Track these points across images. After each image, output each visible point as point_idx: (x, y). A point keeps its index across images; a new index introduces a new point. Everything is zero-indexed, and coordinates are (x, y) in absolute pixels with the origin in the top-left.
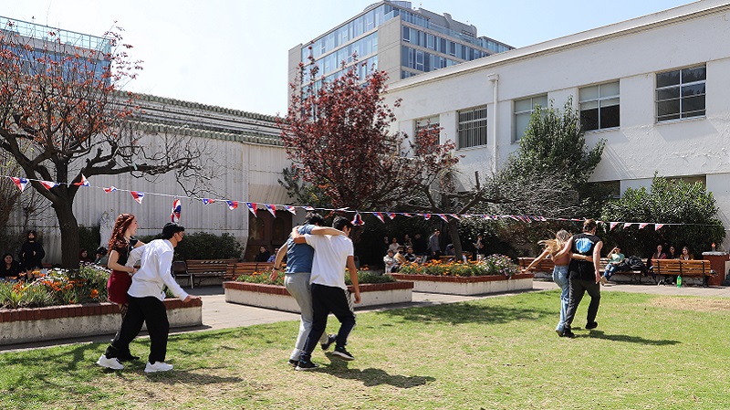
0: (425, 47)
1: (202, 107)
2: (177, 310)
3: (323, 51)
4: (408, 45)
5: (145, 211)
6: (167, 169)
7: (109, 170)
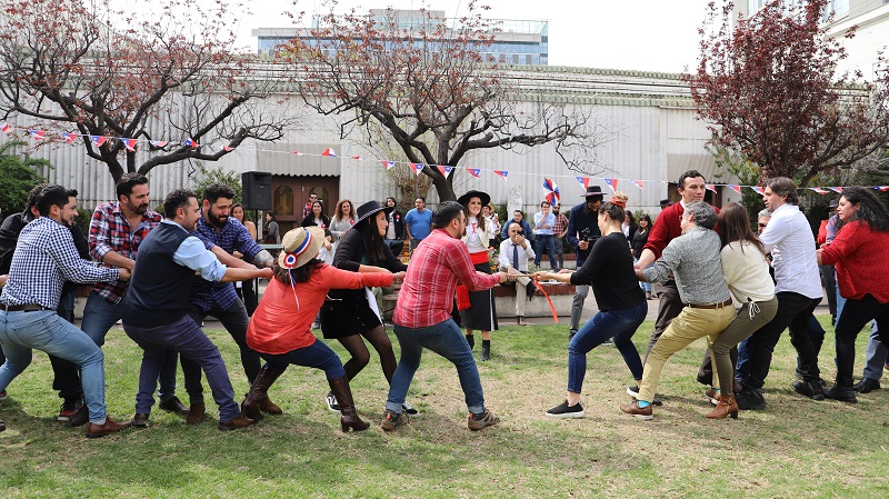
6: (546, 139)
7: (486, 144)
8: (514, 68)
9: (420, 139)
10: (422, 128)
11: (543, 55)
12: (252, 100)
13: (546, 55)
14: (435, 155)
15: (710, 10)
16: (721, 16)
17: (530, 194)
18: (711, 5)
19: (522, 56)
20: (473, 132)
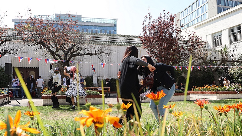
0: (228, 6)
1: (129, 36)
2: (96, 98)
3: (188, 13)
4: (220, 6)
5: (108, 71)
6: (95, 54)
7: (78, 55)
8: (97, 34)
9: (58, 53)
10: (58, 50)
11: (115, 31)
12: (8, 42)
13: (116, 31)
14: (63, 58)
15: (146, 18)
16: (149, 20)
17: (100, 73)
18: (146, 16)
19: (108, 31)
20: (74, 52)
